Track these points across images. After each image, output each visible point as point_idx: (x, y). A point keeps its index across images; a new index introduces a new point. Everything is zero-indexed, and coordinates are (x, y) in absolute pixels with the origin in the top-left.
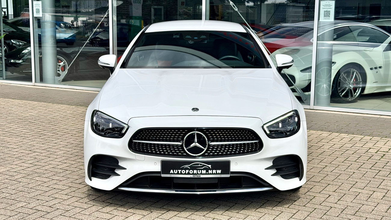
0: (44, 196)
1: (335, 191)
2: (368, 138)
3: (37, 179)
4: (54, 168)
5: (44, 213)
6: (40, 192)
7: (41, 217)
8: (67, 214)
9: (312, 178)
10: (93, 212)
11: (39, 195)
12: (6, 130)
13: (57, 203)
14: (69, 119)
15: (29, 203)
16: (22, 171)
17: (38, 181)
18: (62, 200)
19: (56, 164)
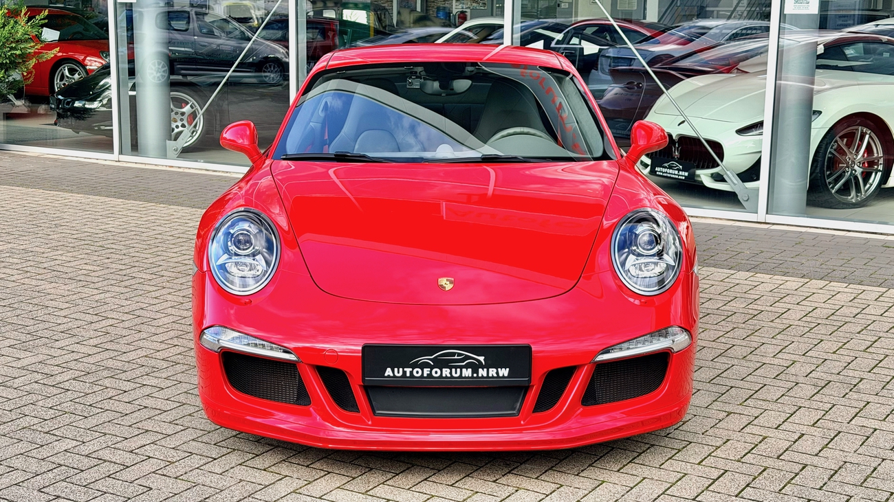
0: (119, 426)
1: (816, 423)
3: (107, 382)
4: (147, 359)
5: (117, 468)
6: (110, 415)
7: (108, 476)
8: (171, 470)
9: (759, 390)
11: (109, 422)
12: (45, 265)
13: (148, 442)
15: (84, 443)
16: (72, 365)
17: (109, 389)
18: (160, 436)
19: (153, 347)
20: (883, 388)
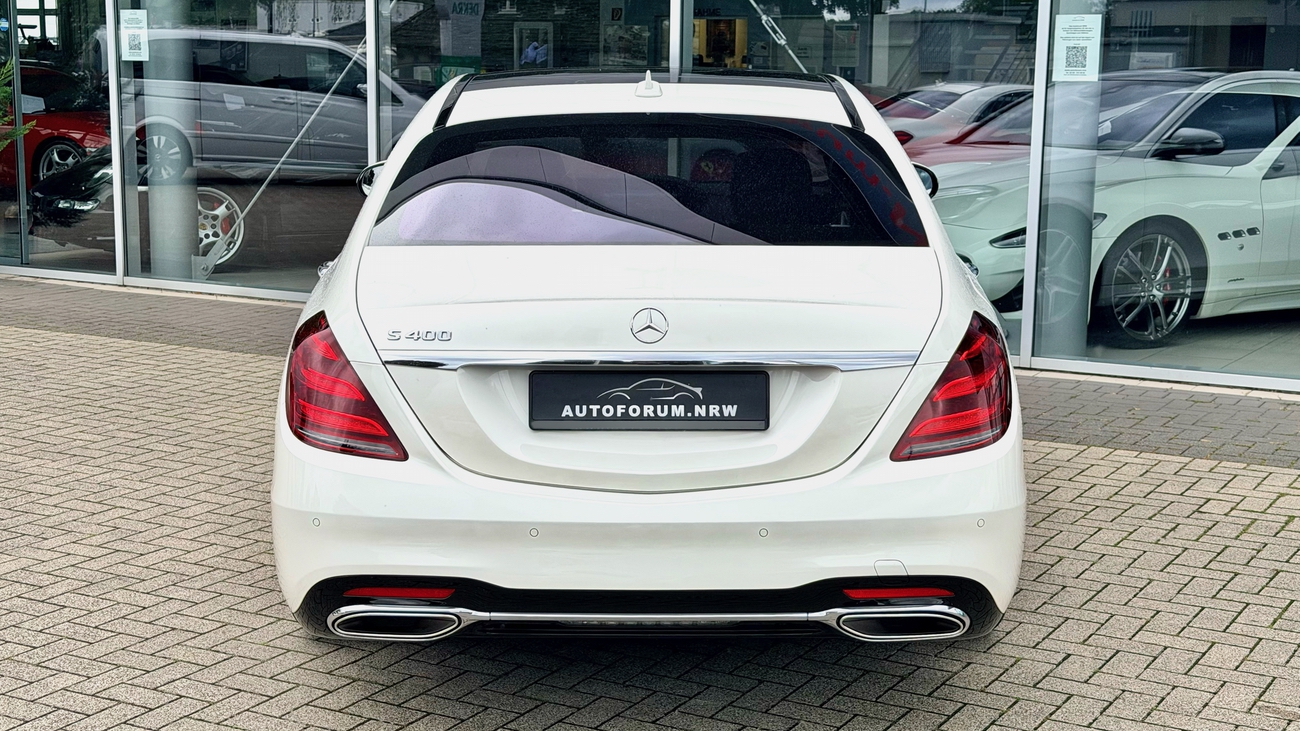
0: (137, 655)
2: (1203, 465)
3: (118, 596)
4: (174, 563)
5: (137, 711)
6: (126, 641)
7: (125, 723)
8: (211, 714)
10: (295, 709)
11: (123, 649)
12: (25, 434)
13: (179, 676)
14: (231, 399)
15: (89, 678)
16: (69, 572)
17: (121, 605)
18: (195, 668)
19: (181, 547)
20: (1179, 592)
